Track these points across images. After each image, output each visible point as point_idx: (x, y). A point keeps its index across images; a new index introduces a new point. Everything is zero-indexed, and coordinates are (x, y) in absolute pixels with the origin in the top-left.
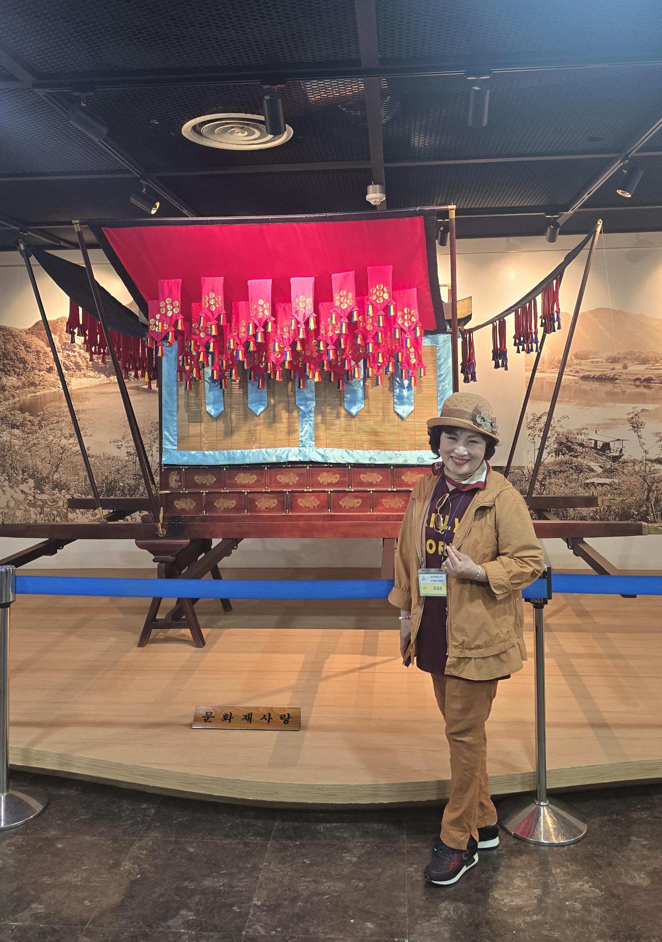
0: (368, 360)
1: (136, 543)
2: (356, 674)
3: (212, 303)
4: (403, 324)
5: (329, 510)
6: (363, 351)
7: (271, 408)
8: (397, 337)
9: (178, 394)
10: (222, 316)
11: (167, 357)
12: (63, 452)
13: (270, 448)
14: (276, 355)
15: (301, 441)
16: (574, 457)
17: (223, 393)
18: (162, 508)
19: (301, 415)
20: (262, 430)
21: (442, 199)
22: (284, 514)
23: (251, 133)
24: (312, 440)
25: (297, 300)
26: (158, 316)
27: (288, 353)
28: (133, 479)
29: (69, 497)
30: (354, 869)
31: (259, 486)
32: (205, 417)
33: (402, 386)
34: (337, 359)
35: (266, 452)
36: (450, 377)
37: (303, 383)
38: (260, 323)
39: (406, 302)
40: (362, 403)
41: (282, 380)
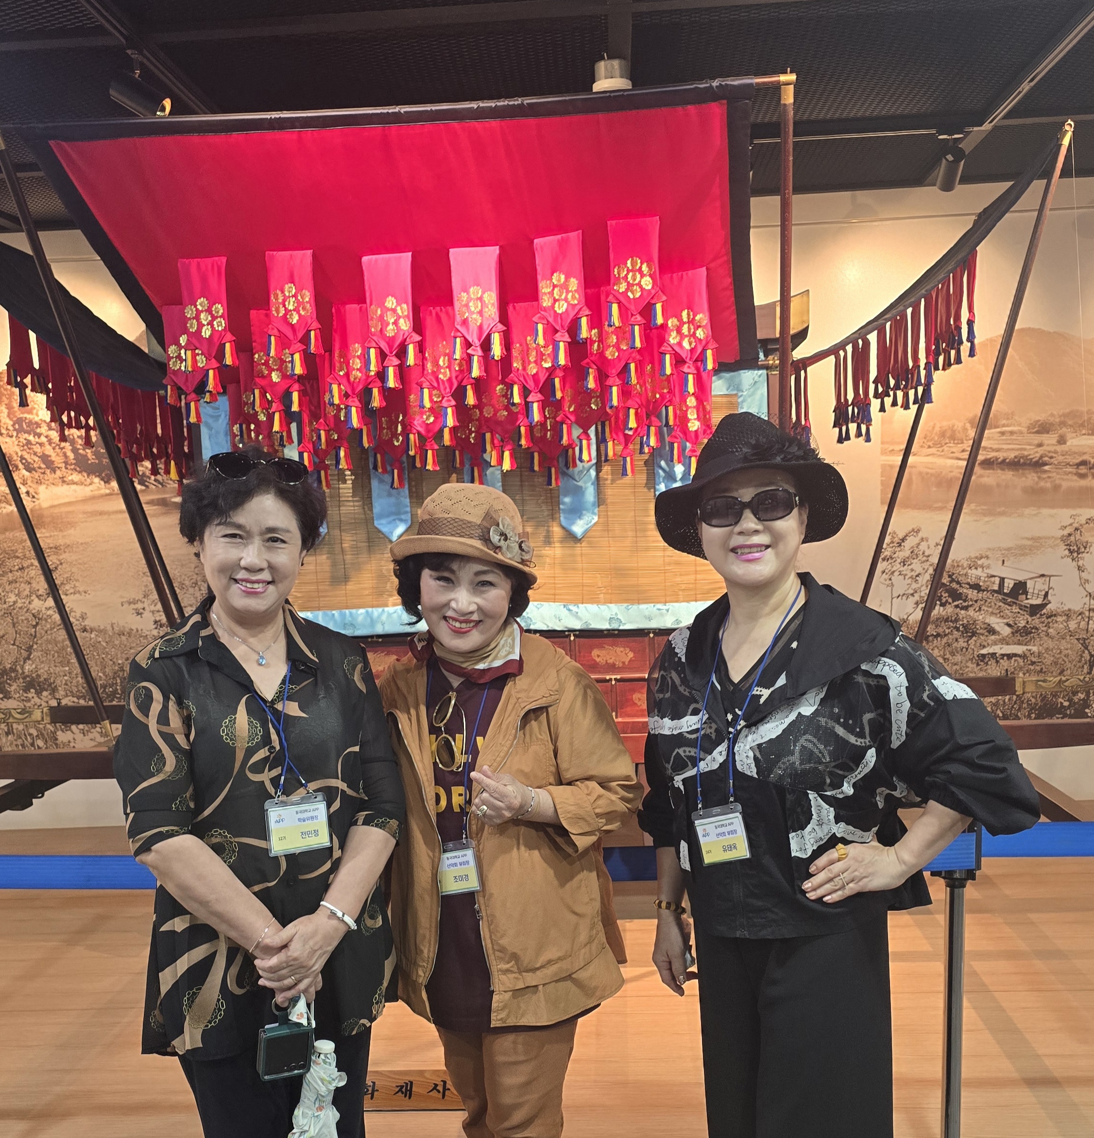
0: (607, 423)
3: (291, 307)
4: (680, 344)
6: (597, 405)
8: (668, 372)
10: (313, 333)
11: (210, 428)
12: (37, 623)
14: (425, 417)
25: (465, 297)
26: (183, 340)
27: (449, 410)
29: (54, 703)
33: (671, 477)
34: (546, 421)
37: (480, 476)
38: (391, 347)
39: (685, 299)
40: (594, 513)
41: (438, 468)
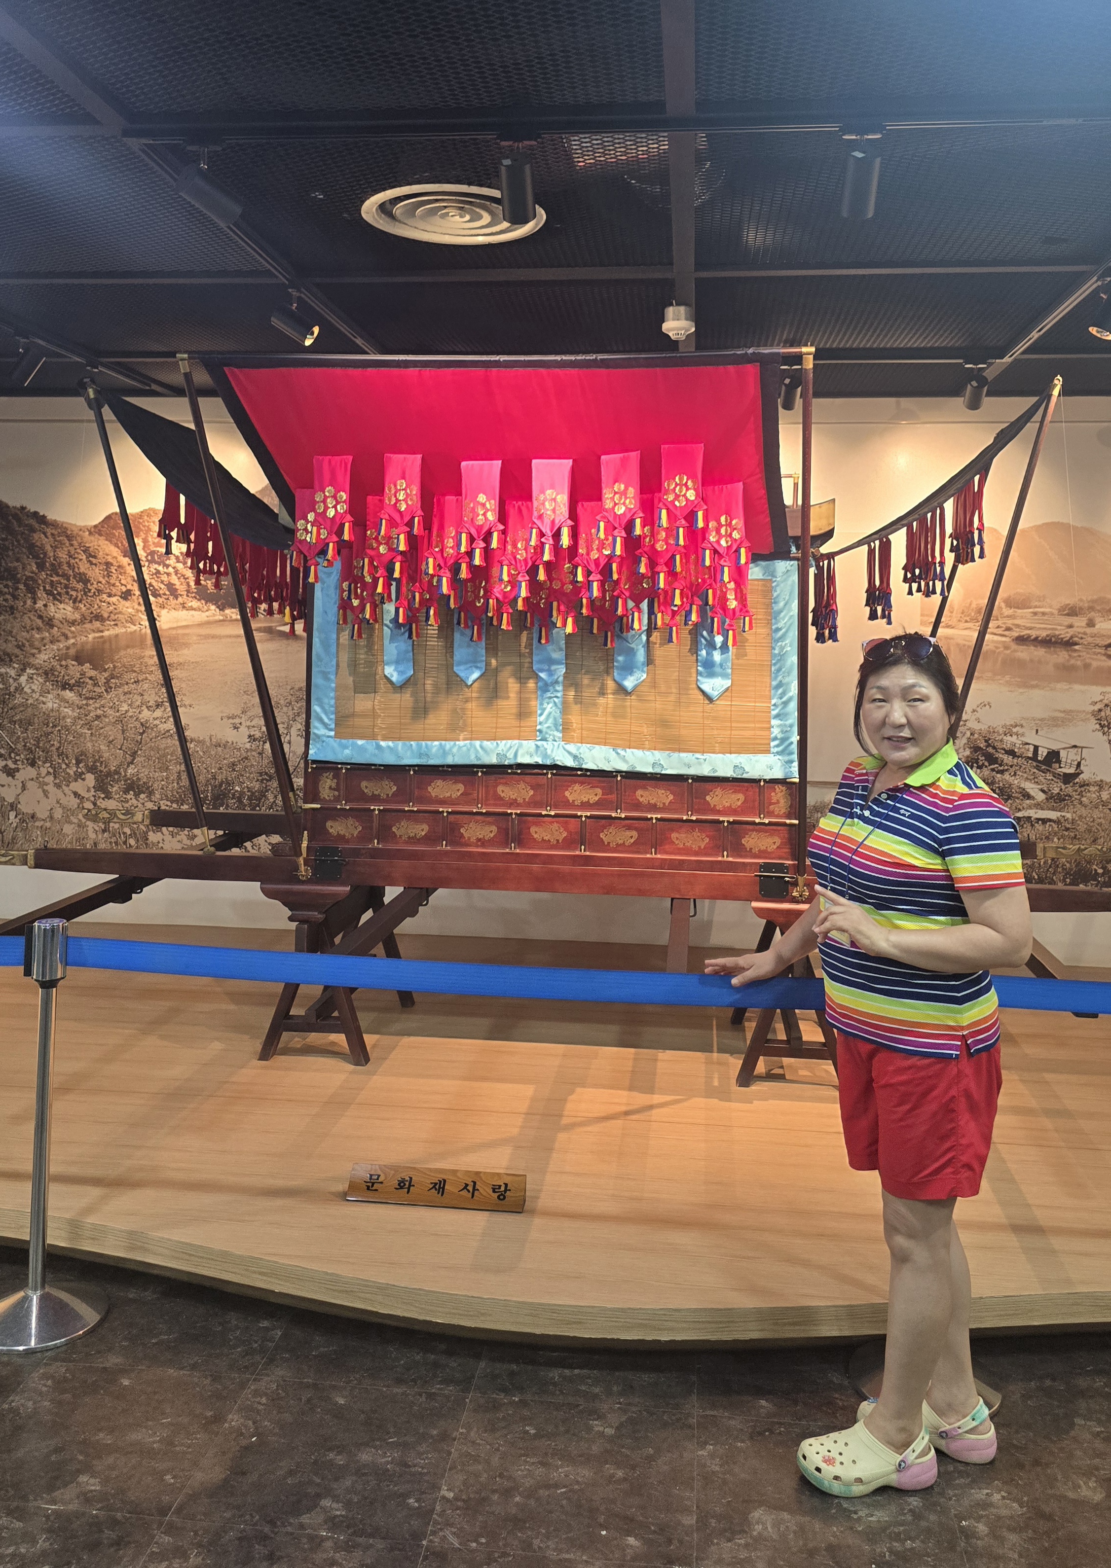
0: (656, 600)
1: (261, 888)
2: (619, 1123)
3: (401, 498)
4: (718, 542)
5: (583, 847)
6: (648, 584)
7: (490, 676)
8: (708, 563)
9: (338, 644)
10: (416, 519)
11: (323, 583)
12: (144, 732)
13: (488, 740)
14: (503, 586)
15: (540, 731)
16: (998, 772)
17: (413, 645)
18: (306, 832)
19: (541, 688)
20: (474, 710)
21: (789, 333)
22: (508, 850)
23: (476, 217)
24: (557, 730)
25: (542, 497)
26: (311, 517)
27: (523, 584)
28: (258, 780)
29: (150, 805)
30: (608, 1447)
31: (467, 803)
32: (382, 685)
33: (711, 645)
34: (604, 596)
35: (481, 747)
36: (794, 633)
37: (546, 635)
38: (478, 533)
39: (723, 506)
40: (643, 671)
41: (511, 628)
